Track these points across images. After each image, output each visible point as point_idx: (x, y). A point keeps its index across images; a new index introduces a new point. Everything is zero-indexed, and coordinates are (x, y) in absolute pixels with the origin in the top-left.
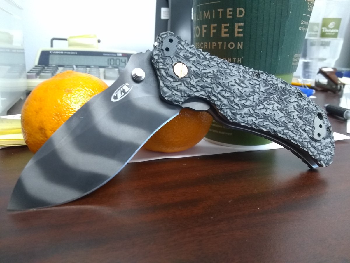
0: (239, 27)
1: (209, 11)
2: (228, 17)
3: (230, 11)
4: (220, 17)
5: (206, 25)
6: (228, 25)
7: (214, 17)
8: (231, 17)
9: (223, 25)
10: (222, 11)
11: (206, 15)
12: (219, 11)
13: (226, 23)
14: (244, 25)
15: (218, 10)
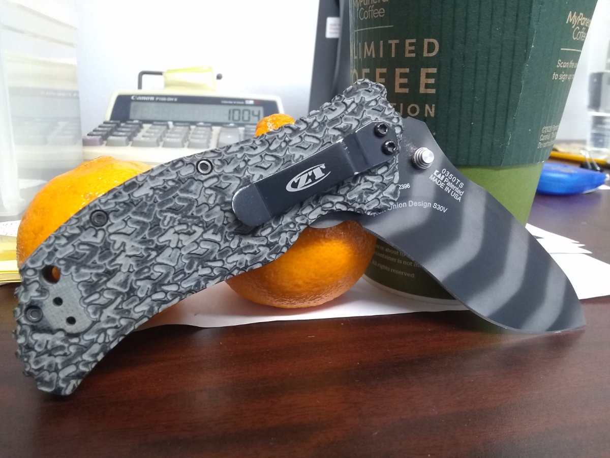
0: (428, 76)
1: (373, 42)
2: (408, 55)
3: (411, 44)
4: (393, 56)
5: (369, 69)
6: (407, 70)
7: (381, 55)
8: (413, 55)
9: (398, 71)
10: (395, 43)
11: (368, 51)
12: (391, 44)
13: (404, 67)
14: (438, 70)
15: (390, 42)
